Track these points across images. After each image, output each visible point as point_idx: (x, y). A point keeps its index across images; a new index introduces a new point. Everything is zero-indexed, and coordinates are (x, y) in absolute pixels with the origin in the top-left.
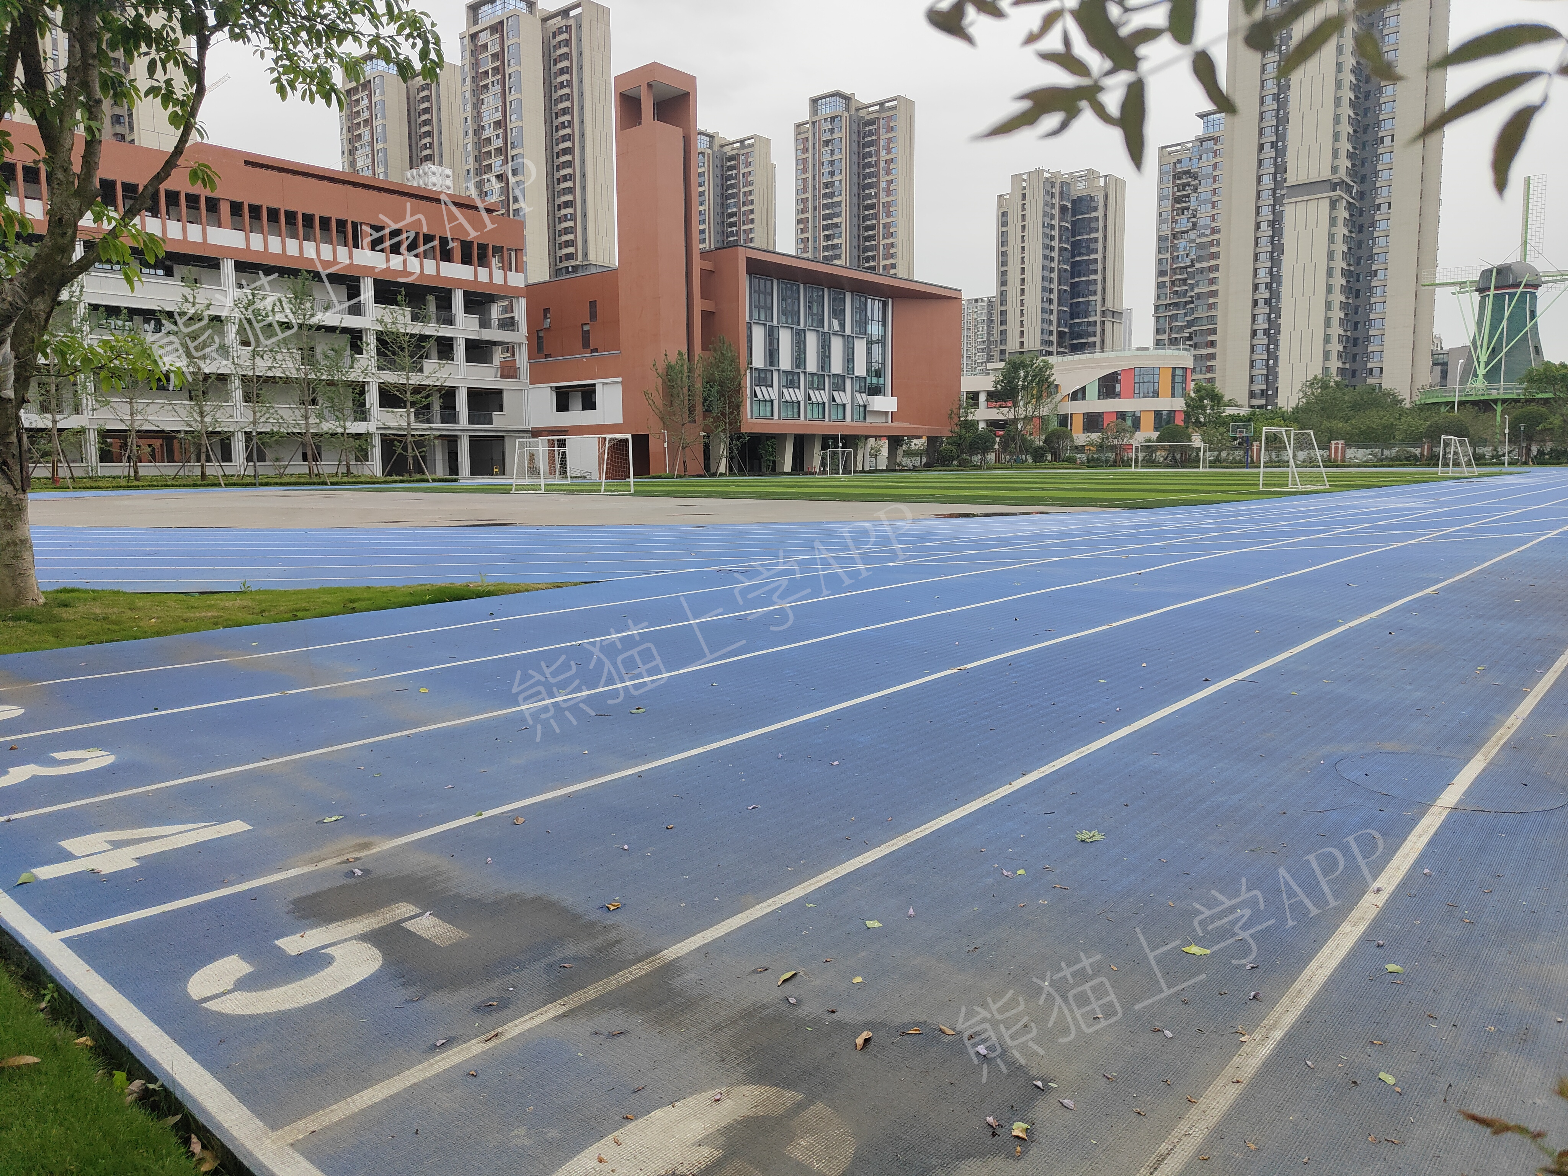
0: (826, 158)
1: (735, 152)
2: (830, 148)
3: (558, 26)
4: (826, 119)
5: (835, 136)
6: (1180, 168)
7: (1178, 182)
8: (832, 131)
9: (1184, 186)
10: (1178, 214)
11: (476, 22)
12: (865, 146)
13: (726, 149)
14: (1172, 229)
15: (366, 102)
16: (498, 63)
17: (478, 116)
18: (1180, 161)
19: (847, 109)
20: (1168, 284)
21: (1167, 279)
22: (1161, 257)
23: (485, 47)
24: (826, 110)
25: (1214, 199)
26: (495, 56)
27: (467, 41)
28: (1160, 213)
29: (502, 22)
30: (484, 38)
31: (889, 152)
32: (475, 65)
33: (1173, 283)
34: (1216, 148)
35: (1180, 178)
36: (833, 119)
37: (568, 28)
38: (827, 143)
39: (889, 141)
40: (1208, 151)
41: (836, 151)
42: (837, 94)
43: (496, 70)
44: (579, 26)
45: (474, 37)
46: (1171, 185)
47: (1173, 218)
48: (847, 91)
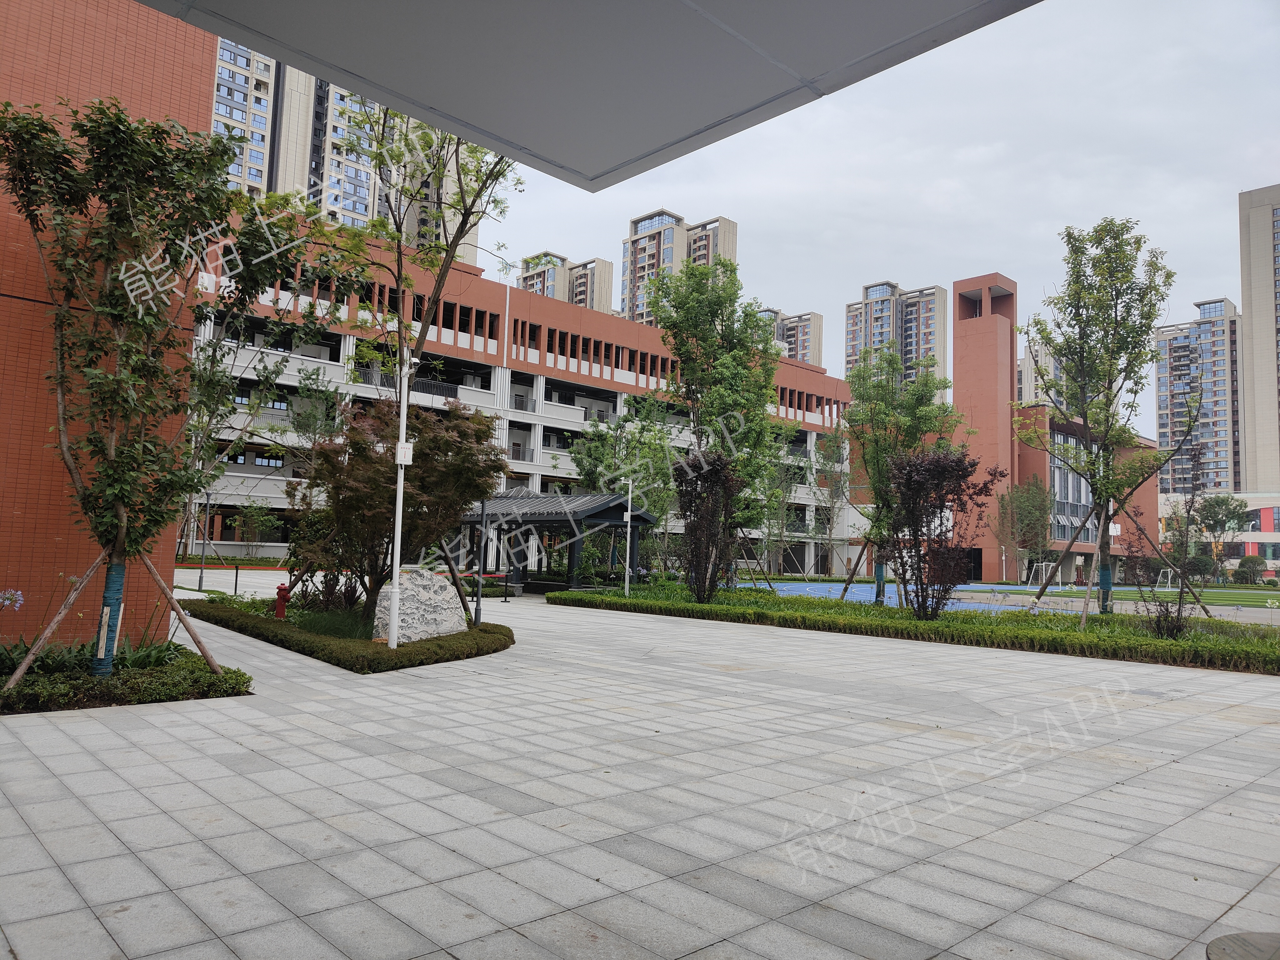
0: (877, 331)
1: (795, 324)
2: (879, 323)
3: (699, 235)
4: (877, 302)
5: (884, 314)
6: (1175, 344)
7: (1175, 354)
8: (882, 310)
9: (1180, 358)
10: (1175, 380)
11: (636, 232)
12: (907, 322)
13: (786, 322)
14: (1171, 391)
15: (539, 286)
16: (654, 261)
17: (634, 297)
18: (1176, 339)
19: (893, 295)
20: (1170, 435)
21: (1168, 430)
22: (1161, 412)
23: (644, 249)
24: (875, 295)
25: (1214, 369)
26: (652, 256)
27: (629, 245)
28: (1159, 378)
29: (660, 233)
30: (642, 244)
31: (928, 326)
32: (634, 262)
33: (1174, 433)
34: (1213, 329)
35: (1175, 352)
36: (883, 302)
37: (707, 237)
38: (877, 319)
39: (928, 318)
40: (1206, 332)
41: (885, 326)
42: (888, 284)
43: (652, 266)
44: (716, 236)
45: (634, 242)
46: (1167, 357)
47: (1171, 382)
48: (893, 282)
